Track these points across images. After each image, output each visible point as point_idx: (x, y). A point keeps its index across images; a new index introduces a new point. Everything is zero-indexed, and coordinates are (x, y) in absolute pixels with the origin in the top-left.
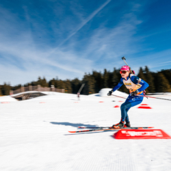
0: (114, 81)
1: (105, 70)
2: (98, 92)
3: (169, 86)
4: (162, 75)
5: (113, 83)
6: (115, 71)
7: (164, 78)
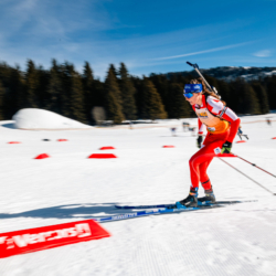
0: (51, 91)
1: (31, 64)
2: (10, 118)
3: (162, 108)
4: (151, 85)
5: (51, 95)
6: (55, 67)
7: (154, 91)
